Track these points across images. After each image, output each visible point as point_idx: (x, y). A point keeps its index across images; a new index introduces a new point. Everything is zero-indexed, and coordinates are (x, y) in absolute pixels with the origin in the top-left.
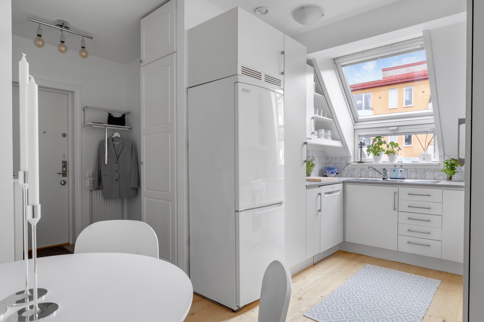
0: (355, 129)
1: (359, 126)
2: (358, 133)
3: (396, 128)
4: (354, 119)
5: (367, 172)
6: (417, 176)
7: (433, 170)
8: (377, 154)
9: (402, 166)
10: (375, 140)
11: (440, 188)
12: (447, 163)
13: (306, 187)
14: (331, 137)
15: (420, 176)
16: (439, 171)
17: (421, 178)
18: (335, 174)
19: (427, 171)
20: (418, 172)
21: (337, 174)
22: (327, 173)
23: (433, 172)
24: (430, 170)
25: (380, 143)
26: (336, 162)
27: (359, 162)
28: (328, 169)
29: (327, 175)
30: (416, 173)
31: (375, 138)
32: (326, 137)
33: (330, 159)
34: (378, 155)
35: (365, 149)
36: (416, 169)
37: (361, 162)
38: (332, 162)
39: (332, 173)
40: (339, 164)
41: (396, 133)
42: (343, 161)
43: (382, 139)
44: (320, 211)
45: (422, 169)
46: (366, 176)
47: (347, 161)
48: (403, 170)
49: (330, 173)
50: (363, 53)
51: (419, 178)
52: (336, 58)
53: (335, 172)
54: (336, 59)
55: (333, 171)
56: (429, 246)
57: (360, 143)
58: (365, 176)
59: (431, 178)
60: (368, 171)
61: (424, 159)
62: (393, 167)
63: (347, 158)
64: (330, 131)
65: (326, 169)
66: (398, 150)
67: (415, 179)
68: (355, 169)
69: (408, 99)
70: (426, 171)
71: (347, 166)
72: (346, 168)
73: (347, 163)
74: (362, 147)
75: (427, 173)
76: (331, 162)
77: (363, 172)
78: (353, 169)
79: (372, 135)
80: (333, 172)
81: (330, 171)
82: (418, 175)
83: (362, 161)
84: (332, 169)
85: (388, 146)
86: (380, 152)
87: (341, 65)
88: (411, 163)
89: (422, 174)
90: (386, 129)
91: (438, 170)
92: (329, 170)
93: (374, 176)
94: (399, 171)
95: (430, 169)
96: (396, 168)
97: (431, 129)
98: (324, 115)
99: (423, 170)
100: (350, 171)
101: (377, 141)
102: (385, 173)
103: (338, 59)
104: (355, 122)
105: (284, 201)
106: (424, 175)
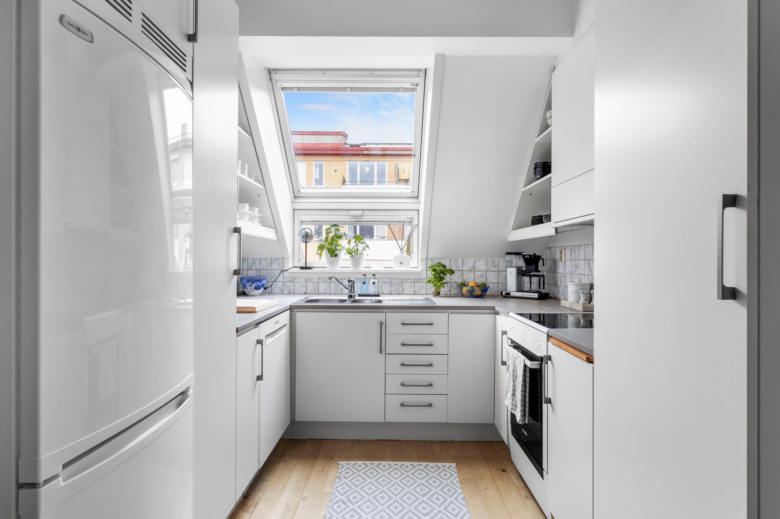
0: (294, 210)
1: (302, 204)
2: (300, 217)
3: (361, 212)
4: (293, 192)
5: (317, 285)
6: (392, 290)
7: (413, 280)
8: (333, 255)
9: (374, 275)
10: (329, 231)
11: (443, 311)
12: (434, 270)
13: (237, 332)
14: (259, 220)
15: (396, 289)
16: (421, 282)
17: (398, 292)
18: (262, 289)
19: (406, 282)
20: (392, 283)
21: (265, 288)
22: (246, 288)
23: (413, 284)
24: (409, 281)
25: (339, 236)
26: (261, 266)
27: (302, 268)
28: (248, 281)
29: (247, 292)
30: (391, 286)
31: (329, 226)
32: (252, 218)
33: (251, 262)
34: (336, 256)
35: (314, 245)
36: (390, 279)
37: (306, 268)
38: (254, 268)
39: (257, 288)
40: (266, 271)
41: (360, 221)
42: (275, 266)
43: (340, 228)
44: (260, 378)
45: (398, 279)
46: (315, 291)
47: (282, 264)
48: (376, 281)
49: (253, 288)
50: (323, 73)
51: (394, 292)
52: (274, 70)
53: (263, 285)
54: (274, 72)
55: (260, 284)
56: (430, 405)
57: (305, 235)
58: (313, 291)
59: (410, 293)
60: (318, 283)
61: (401, 263)
62: (362, 276)
63: (281, 260)
64: (257, 209)
65: (245, 281)
66: (364, 249)
67: (389, 294)
68: (295, 280)
69: (318, 177)
70: (404, 281)
71: (281, 274)
72: (280, 279)
73: (282, 268)
74: (308, 241)
75: (405, 285)
76: (251, 267)
77: (310, 285)
78: (293, 280)
79: (326, 222)
80: (258, 286)
81: (254, 285)
82: (393, 288)
83: (307, 266)
84: (257, 281)
85: (349, 242)
86: (339, 251)
87: (280, 86)
88: (383, 269)
89: (398, 287)
90: (345, 213)
91: (419, 281)
92: (251, 283)
93: (328, 292)
94: (371, 283)
95: (409, 279)
96: (367, 277)
97: (408, 218)
98: (250, 176)
99: (400, 280)
100: (288, 284)
101: (334, 232)
102: (352, 287)
103: (277, 72)
104: (295, 197)
105: (192, 386)
106: (401, 289)
